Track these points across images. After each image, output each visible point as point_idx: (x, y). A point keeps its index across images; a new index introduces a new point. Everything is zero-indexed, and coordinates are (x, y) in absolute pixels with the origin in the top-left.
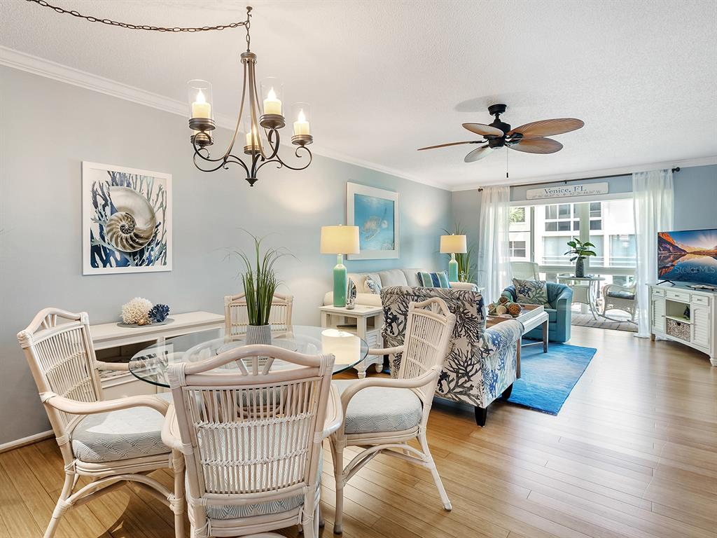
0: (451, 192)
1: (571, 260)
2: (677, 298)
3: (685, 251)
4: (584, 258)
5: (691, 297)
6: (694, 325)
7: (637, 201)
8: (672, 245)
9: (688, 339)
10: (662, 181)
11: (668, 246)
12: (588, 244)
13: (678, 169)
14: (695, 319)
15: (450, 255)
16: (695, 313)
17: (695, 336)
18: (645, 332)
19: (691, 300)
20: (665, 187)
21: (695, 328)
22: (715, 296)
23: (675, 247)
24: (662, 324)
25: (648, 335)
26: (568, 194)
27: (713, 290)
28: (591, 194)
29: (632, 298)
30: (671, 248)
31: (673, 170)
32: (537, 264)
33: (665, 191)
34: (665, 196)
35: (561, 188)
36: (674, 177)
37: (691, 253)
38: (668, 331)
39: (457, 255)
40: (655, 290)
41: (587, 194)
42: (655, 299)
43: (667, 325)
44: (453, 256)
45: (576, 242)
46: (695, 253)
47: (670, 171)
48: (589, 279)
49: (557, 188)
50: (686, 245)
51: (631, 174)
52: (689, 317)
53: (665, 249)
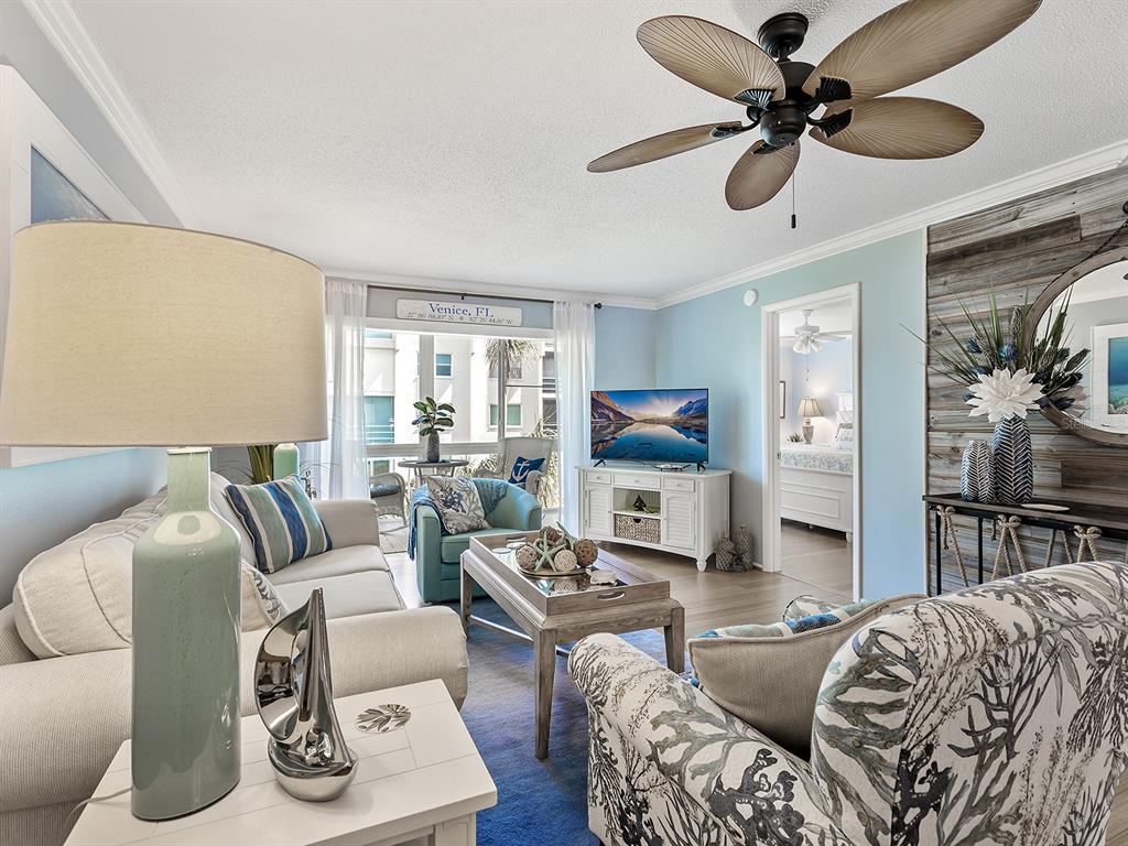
3: (631, 419)
5: (662, 482)
8: (612, 410)
9: (656, 540)
11: (607, 412)
12: (445, 407)
13: (600, 306)
14: (669, 512)
17: (668, 535)
19: (663, 486)
21: (668, 523)
22: (706, 479)
23: (617, 413)
24: (606, 522)
26: (467, 318)
28: (498, 323)
30: (611, 415)
31: (595, 307)
35: (457, 306)
37: (640, 421)
38: (616, 532)
40: (592, 476)
41: (494, 323)
42: (591, 488)
43: (615, 523)
46: (645, 421)
49: (449, 305)
50: (632, 411)
51: (551, 302)
52: (659, 509)
53: (602, 415)
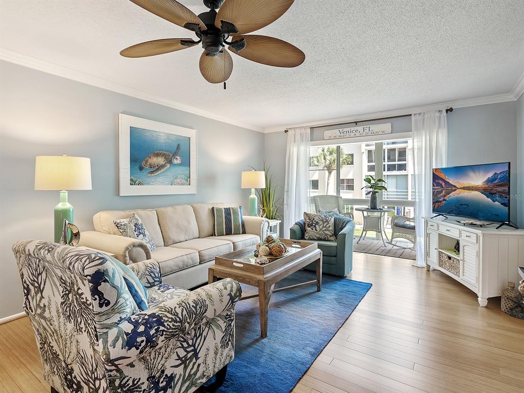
0: (264, 134)
1: (366, 194)
2: (448, 232)
3: (455, 186)
4: (377, 192)
5: (460, 233)
6: (464, 261)
7: (415, 140)
8: (444, 180)
9: (458, 274)
10: (437, 121)
11: (441, 182)
12: (380, 180)
13: (451, 110)
14: (464, 255)
15: (250, 190)
16: (464, 249)
17: (463, 272)
18: (421, 262)
19: (460, 236)
20: (439, 127)
21: (464, 264)
22: (483, 234)
23: (447, 183)
24: (436, 256)
25: (425, 265)
26: (358, 134)
27: (481, 226)
28: (377, 134)
29: (413, 228)
30: (443, 184)
31: (447, 111)
32: (341, 197)
33: (440, 130)
34: (440, 135)
35: (353, 129)
36: (447, 116)
37: (461, 188)
38: (441, 263)
40: (430, 223)
41: (373, 134)
42: (430, 232)
43: (440, 258)
44: (253, 191)
45: (371, 178)
46: (464, 188)
47: (444, 112)
48: (381, 210)
49: (349, 129)
50: (457, 181)
51: (411, 115)
52: (459, 251)
53: (438, 184)
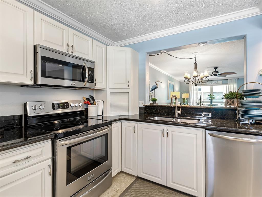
1: (209, 100)
4: (212, 99)
10: (235, 81)
12: (213, 96)
13: (238, 79)
15: (185, 98)
20: (235, 83)
28: (218, 84)
34: (236, 85)
36: (237, 81)
39: (187, 98)
44: (186, 99)
49: (209, 82)
51: (228, 79)
